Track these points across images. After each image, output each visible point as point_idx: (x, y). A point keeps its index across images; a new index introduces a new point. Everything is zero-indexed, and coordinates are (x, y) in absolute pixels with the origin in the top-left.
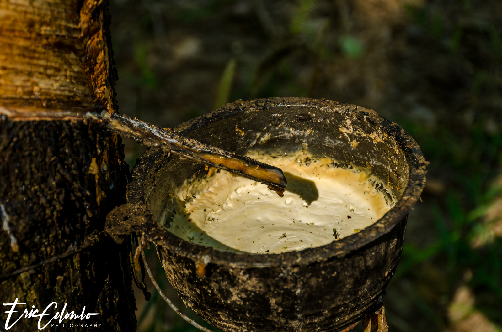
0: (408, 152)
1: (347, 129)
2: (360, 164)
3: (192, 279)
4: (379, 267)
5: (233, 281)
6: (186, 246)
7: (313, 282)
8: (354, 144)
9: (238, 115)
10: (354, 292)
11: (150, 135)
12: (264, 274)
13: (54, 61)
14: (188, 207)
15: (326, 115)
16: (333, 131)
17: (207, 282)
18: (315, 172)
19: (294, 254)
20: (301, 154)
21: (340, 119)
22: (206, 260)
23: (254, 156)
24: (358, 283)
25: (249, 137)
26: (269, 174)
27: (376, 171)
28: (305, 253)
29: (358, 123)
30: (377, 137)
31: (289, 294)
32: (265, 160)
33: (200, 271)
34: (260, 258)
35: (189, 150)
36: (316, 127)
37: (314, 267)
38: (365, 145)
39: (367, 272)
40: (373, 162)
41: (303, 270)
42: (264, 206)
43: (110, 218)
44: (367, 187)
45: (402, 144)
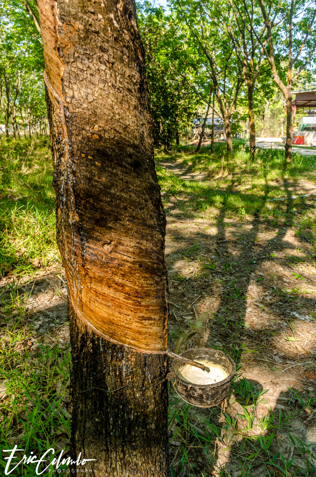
0: (231, 362)
1: (216, 356)
2: (219, 364)
3: (186, 390)
4: (227, 389)
5: (195, 391)
6: (186, 383)
7: (213, 392)
8: (218, 359)
9: (192, 351)
10: (221, 394)
11: (176, 357)
12: (203, 390)
13: (159, 341)
14: (181, 373)
15: (212, 352)
16: (213, 356)
17: (189, 391)
18: (209, 365)
19: (209, 385)
20: (206, 361)
21: (215, 353)
22: (191, 386)
23: (195, 361)
24: (222, 392)
25: (194, 357)
26: (202, 366)
27: (223, 365)
28: (212, 385)
29: (219, 354)
30: (224, 358)
31: (208, 394)
32: (198, 362)
33: (189, 389)
34: (203, 386)
35: (184, 360)
36: (209, 355)
37: (213, 388)
38: (221, 360)
39: (224, 390)
40: (223, 363)
41: (211, 389)
42: (198, 373)
43: (168, 375)
44: (221, 369)
45: (230, 360)
